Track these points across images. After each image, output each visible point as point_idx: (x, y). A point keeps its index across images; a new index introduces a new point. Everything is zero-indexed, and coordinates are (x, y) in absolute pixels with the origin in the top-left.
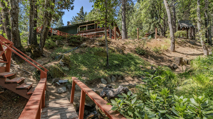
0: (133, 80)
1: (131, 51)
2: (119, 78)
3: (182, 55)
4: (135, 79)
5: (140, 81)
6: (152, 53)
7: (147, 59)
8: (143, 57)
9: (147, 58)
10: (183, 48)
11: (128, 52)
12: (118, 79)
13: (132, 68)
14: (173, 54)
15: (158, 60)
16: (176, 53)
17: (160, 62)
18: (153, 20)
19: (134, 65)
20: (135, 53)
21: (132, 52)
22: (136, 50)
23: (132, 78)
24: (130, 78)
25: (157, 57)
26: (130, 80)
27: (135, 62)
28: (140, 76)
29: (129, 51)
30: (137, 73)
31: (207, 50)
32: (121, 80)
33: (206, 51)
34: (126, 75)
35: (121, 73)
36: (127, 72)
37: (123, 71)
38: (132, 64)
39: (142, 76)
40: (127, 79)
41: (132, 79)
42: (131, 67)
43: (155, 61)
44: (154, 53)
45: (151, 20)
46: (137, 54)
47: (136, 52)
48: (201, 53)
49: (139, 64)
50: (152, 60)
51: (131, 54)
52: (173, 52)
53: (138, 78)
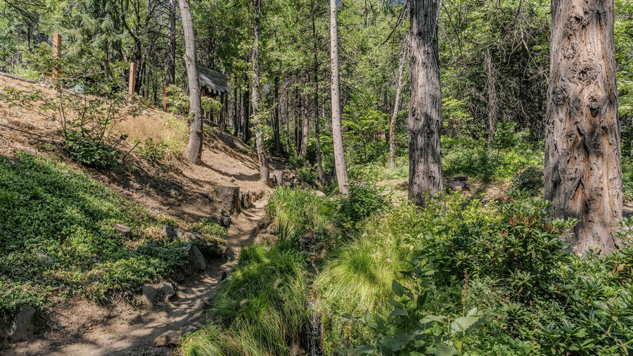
0: (109, 317)
1: (39, 143)
2: (18, 330)
3: (221, 176)
4: (119, 308)
5: (143, 312)
6: (137, 162)
7: (126, 191)
8: (107, 179)
9: (127, 186)
10: (215, 155)
11: (18, 146)
12: (9, 339)
13: (80, 243)
14: (199, 173)
15: (169, 195)
16: (205, 168)
17: (179, 205)
18: (103, 26)
19: (86, 226)
20: (62, 160)
21: (44, 149)
22: (71, 144)
23: (102, 303)
24: (89, 310)
25: (163, 183)
26: (90, 318)
27: (83, 207)
28: (139, 285)
29: (23, 142)
30: (118, 267)
31: (268, 167)
32: (32, 341)
33: (266, 169)
34: (56, 292)
35: (25, 290)
36: (60, 274)
37: (34, 272)
38: (71, 221)
39: (147, 282)
40: (74, 318)
41: (99, 312)
42: (74, 240)
43: (160, 198)
44: (145, 163)
45: (93, 21)
46: (75, 165)
47: (66, 153)
48: (254, 173)
49: (107, 216)
50: (148, 194)
51: (45, 159)
52: (197, 164)
53: (131, 297)
